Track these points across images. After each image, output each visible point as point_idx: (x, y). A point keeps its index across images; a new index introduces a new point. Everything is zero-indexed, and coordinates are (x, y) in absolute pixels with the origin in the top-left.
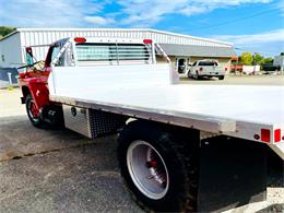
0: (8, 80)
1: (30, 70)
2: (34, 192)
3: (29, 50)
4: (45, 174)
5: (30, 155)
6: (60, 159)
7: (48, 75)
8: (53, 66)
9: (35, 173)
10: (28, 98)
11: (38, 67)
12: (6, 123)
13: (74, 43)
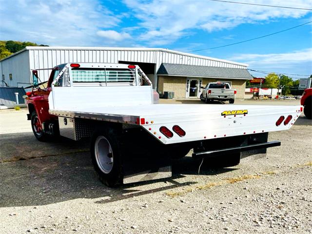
0: (15, 100)
1: (35, 90)
2: (34, 176)
3: (35, 73)
4: (42, 168)
5: (32, 158)
6: (55, 160)
7: (48, 94)
8: (53, 86)
9: (35, 167)
10: (33, 114)
11: (42, 87)
12: (13, 137)
13: (70, 68)
